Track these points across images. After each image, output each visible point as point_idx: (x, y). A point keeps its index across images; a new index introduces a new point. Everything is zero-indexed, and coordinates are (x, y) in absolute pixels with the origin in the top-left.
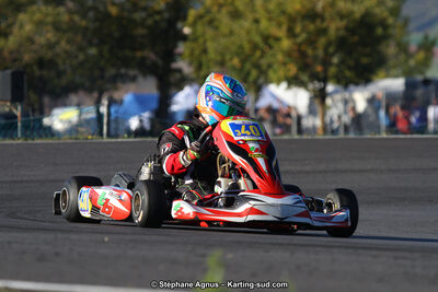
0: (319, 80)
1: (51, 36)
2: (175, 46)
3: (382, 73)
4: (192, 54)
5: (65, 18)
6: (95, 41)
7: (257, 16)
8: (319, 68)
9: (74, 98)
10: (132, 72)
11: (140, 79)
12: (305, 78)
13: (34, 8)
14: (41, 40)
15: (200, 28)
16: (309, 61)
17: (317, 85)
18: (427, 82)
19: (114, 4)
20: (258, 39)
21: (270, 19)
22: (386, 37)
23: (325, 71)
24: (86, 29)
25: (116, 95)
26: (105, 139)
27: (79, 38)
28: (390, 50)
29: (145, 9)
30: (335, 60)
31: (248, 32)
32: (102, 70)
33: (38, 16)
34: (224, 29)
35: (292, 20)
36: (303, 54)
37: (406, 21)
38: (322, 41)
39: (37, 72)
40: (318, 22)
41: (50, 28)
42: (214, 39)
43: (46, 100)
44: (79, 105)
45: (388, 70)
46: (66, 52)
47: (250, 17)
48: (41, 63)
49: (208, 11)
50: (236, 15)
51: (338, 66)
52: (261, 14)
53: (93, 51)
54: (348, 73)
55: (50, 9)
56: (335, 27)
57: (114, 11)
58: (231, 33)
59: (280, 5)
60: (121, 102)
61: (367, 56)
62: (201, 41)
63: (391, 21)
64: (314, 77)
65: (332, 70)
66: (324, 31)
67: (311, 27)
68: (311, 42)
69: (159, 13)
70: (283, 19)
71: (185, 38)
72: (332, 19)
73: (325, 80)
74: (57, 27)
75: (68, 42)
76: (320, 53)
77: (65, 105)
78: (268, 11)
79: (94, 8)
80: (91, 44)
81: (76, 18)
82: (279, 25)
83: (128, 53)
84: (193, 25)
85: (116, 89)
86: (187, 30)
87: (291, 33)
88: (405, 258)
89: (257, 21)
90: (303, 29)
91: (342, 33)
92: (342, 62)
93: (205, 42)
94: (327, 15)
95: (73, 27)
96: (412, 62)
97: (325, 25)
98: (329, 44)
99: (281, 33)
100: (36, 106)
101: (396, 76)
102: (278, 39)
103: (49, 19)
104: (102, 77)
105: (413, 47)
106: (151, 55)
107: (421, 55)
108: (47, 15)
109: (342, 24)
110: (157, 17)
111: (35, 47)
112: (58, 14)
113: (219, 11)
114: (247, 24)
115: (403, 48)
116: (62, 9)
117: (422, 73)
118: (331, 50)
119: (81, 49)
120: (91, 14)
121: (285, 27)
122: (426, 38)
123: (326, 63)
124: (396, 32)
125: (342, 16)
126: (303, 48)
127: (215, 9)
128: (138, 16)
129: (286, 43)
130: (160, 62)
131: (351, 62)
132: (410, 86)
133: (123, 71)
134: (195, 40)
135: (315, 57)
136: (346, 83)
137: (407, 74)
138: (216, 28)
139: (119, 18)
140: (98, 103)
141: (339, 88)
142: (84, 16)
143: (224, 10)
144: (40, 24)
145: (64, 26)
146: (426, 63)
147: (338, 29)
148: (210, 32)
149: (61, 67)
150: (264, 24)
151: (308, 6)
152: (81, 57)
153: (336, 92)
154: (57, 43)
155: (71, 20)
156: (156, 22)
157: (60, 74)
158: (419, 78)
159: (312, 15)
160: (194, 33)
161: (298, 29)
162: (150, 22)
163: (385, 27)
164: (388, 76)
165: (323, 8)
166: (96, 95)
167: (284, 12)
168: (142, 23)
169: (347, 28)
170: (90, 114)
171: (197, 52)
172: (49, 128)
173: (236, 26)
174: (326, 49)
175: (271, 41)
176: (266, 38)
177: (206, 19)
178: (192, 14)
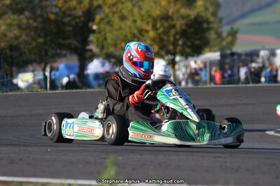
0: (171, 54)
1: (16, 32)
2: (88, 36)
3: (207, 50)
4: (98, 41)
5: (25, 21)
6: (42, 34)
7: (135, 18)
8: (171, 47)
9: (30, 67)
10: (64, 52)
11: (68, 55)
12: (163, 53)
13: (6, 16)
14: (10, 35)
15: (102, 26)
16: (165, 43)
17: (170, 57)
18: (232, 54)
19: (52, 13)
20: (135, 31)
21: (142, 20)
22: (209, 29)
23: (175, 49)
24: (37, 27)
25: (55, 65)
26: (49, 91)
27: (32, 33)
28: (212, 36)
29: (70, 15)
30: (180, 42)
31: (130, 28)
32: (46, 51)
33: (8, 21)
34: (116, 26)
35: (155, 20)
36: (161, 40)
37: (221, 20)
38: (173, 32)
39: (9, 53)
40: (170, 21)
41: (16, 27)
42: (110, 32)
43: (14, 69)
44: (33, 71)
45: (210, 48)
46: (25, 41)
47: (131, 19)
48: (11, 48)
49: (107, 16)
50: (123, 18)
51: (182, 46)
52: (137, 17)
53: (41, 40)
54: (188, 50)
55: (15, 17)
56: (180, 24)
57: (52, 17)
58: (120, 28)
59: (148, 11)
60: (57, 69)
61: (199, 39)
62: (103, 33)
63: (212, 19)
64: (168, 52)
65: (179, 48)
66: (173, 26)
67: (166, 24)
68: (166, 32)
69: (79, 17)
70: (150, 20)
71: (93, 32)
72: (178, 19)
73: (174, 54)
74: (20, 27)
75: (26, 35)
76: (172, 39)
77: (25, 71)
78: (142, 16)
79: (41, 16)
80: (39, 36)
81: (31, 22)
82: (148, 23)
83: (61, 41)
84: (98, 24)
85: (55, 61)
86: (95, 27)
87: (155, 28)
88: (221, 157)
89: (135, 21)
90: (162, 25)
91: (184, 27)
92: (184, 44)
93: (105, 34)
94: (175, 17)
95: (28, 27)
96: (224, 43)
97: (174, 22)
98: (177, 33)
99: (149, 28)
100: (9, 72)
101: (215, 51)
102: (147, 31)
103: (15, 23)
104: (47, 55)
105: (225, 34)
106: (74, 43)
107: (229, 39)
108: (14, 20)
109: (183, 22)
110: (77, 20)
111: (8, 39)
112: (21, 20)
113: (113, 16)
114: (129, 23)
115: (219, 35)
116: (22, 17)
117: (230, 49)
118: (178, 37)
119: (34, 39)
120: (39, 19)
121: (151, 25)
122: (232, 29)
123: (175, 44)
124: (214, 26)
125: (183, 18)
126: (162, 36)
127: (111, 15)
128: (66, 20)
129: (152, 34)
130: (79, 46)
131: (189, 44)
132: (223, 56)
133: (58, 51)
134: (100, 32)
135: (169, 41)
136: (186, 56)
137: (222, 50)
138: (112, 26)
139: (56, 21)
140: (44, 70)
141: (183, 58)
142: (35, 20)
143: (116, 15)
144: (10, 25)
145: (24, 26)
146: (232, 43)
147: (181, 25)
148: (108, 28)
149: (23, 50)
150: (139, 23)
151: (164, 12)
152: (34, 44)
153: (180, 61)
154: (21, 36)
155: (28, 23)
156: (77, 23)
157: (21, 54)
158: (228, 52)
159: (166, 17)
160: (99, 28)
161: (158, 25)
162: (73, 23)
163: (208, 23)
164: (210, 51)
165: (173, 13)
166: (43, 65)
167: (150, 16)
168: (69, 24)
169: (187, 25)
170: (40, 76)
171: (101, 39)
172: (16, 85)
173: (123, 25)
174: (175, 36)
175: (143, 33)
176: (140, 31)
177: (106, 21)
178: (98, 17)
